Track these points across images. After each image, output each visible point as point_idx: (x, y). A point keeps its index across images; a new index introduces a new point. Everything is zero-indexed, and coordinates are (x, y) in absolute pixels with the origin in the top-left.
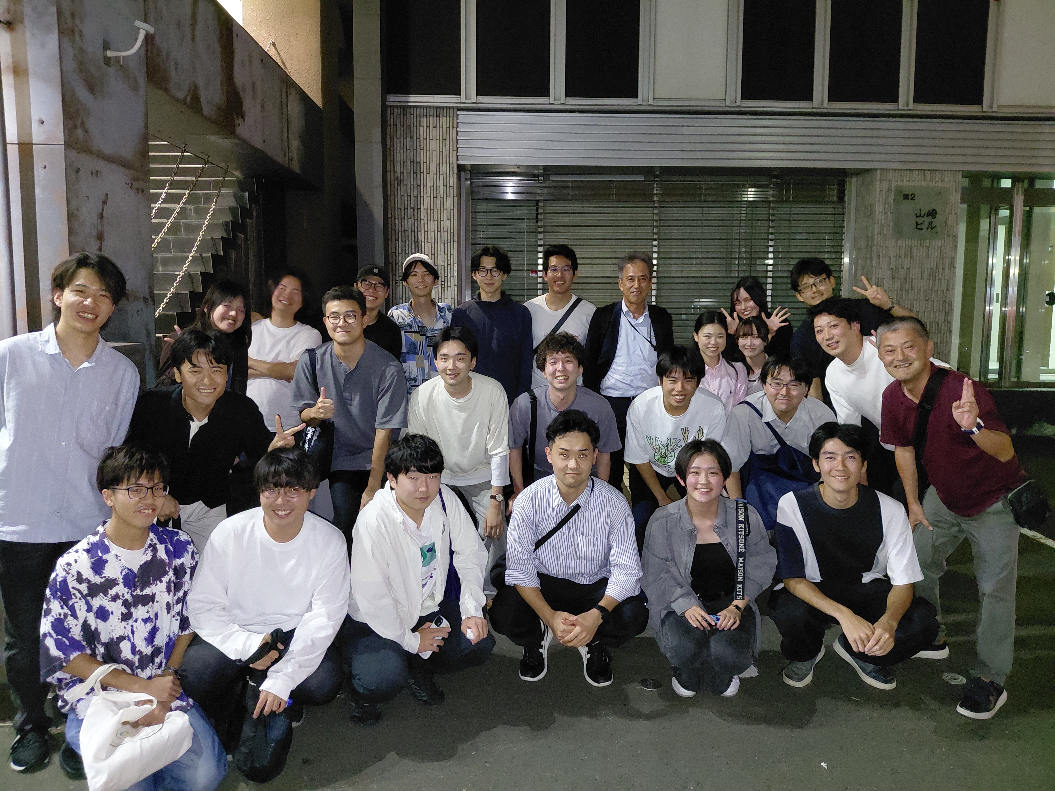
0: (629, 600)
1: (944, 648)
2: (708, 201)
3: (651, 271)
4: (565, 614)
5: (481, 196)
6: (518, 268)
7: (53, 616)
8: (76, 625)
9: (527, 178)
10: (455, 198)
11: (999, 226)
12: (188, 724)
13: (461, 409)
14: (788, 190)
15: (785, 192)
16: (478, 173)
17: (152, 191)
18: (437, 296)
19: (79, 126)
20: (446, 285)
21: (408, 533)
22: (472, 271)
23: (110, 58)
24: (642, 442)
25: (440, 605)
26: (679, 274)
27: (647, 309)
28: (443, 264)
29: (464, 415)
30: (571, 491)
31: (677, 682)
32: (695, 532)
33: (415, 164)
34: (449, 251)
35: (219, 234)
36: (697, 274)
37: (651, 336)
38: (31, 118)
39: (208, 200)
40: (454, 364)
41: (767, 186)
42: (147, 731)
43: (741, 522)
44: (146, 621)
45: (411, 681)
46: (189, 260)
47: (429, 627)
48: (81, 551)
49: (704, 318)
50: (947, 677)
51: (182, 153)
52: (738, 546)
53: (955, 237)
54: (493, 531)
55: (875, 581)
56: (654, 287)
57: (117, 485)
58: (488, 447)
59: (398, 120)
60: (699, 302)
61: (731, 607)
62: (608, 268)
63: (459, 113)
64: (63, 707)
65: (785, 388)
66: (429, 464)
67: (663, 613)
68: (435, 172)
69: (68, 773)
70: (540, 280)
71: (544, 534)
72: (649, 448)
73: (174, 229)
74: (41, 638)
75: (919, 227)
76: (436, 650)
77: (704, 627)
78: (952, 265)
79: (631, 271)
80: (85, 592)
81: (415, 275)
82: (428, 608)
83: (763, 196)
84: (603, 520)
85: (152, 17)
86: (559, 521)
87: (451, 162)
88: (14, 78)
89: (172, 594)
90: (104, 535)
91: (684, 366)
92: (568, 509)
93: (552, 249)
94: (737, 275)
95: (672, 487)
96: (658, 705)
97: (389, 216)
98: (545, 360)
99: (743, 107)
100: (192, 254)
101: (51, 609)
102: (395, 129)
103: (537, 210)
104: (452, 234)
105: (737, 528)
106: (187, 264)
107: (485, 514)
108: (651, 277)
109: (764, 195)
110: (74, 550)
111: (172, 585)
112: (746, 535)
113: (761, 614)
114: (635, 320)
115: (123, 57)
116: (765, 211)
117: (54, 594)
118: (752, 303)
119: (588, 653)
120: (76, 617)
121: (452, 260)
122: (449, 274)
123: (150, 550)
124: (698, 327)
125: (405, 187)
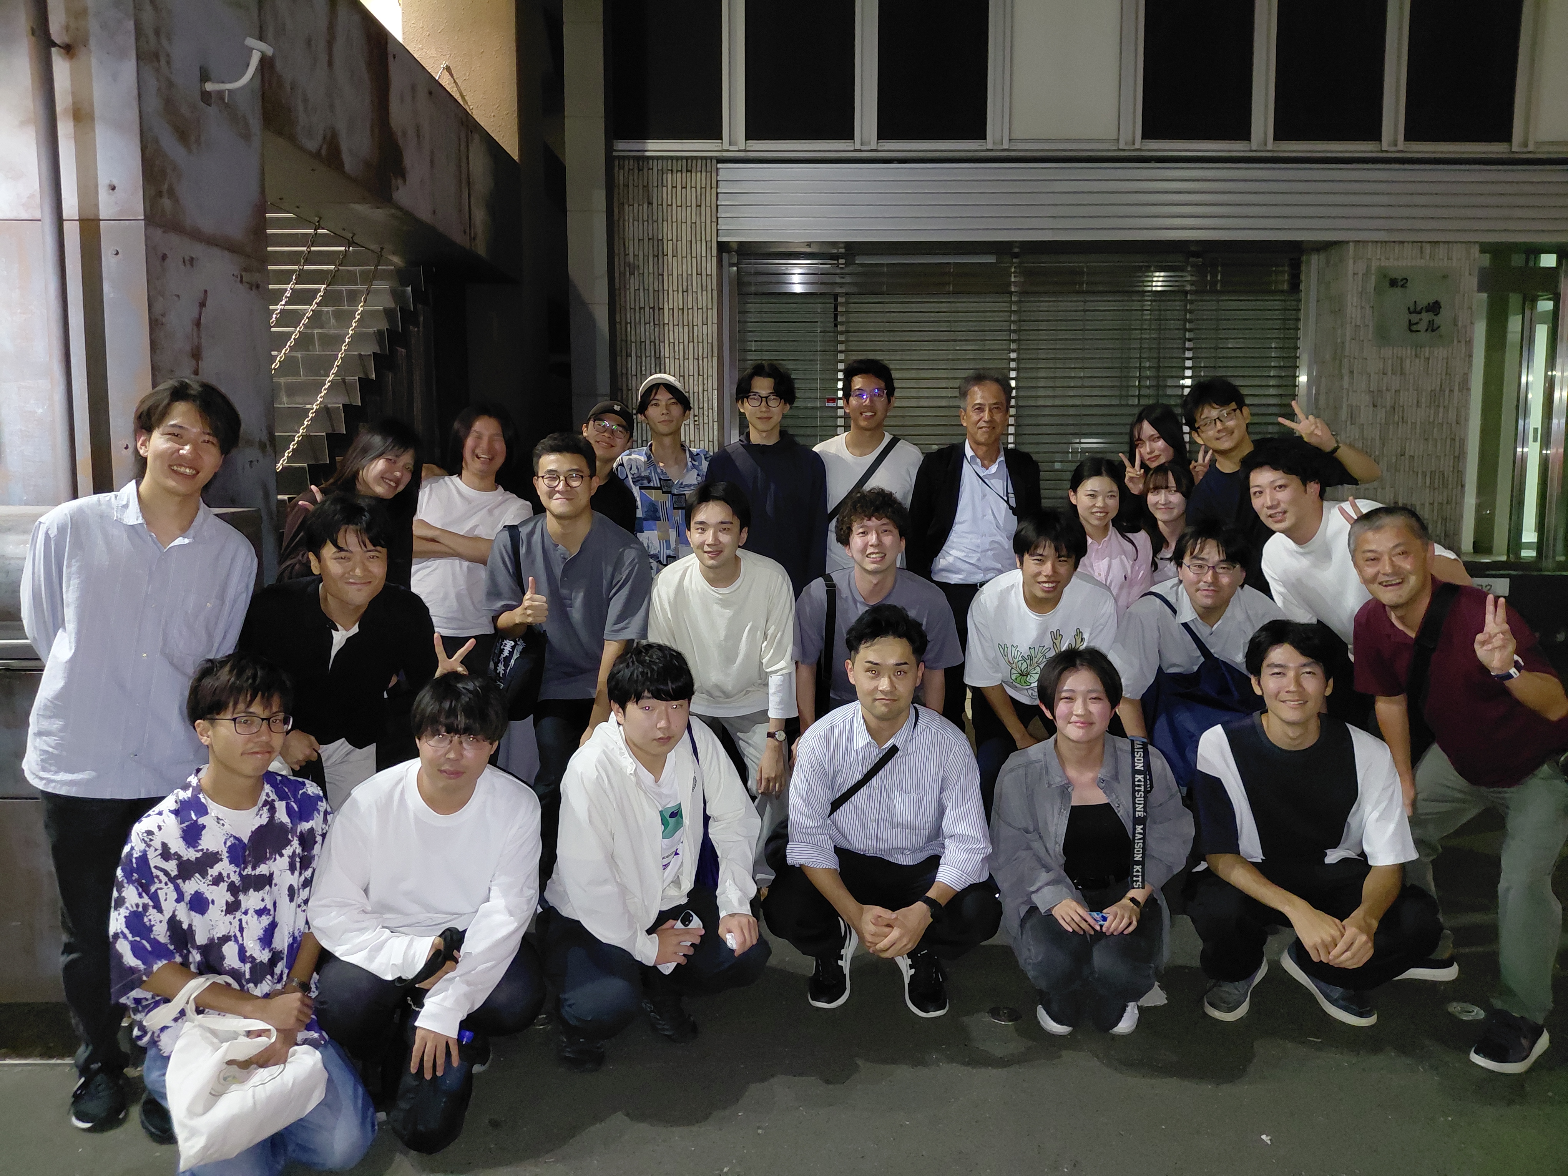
0: (972, 888)
1: (1451, 965)
2: (1094, 292)
3: (1009, 398)
4: (878, 910)
5: (753, 289)
6: (807, 395)
7: (127, 908)
8: (161, 922)
9: (821, 261)
10: (715, 293)
11: (1537, 326)
12: (320, 1065)
13: (725, 603)
14: (1214, 276)
15: (1209, 278)
16: (748, 254)
17: (270, 287)
18: (687, 437)
19: (165, 193)
20: (701, 421)
21: (642, 789)
22: (737, 400)
23: (209, 93)
24: (991, 654)
25: (689, 895)
26: (1049, 402)
27: (1002, 453)
28: (696, 390)
29: (728, 613)
30: (884, 725)
31: (1044, 1012)
32: (1069, 790)
33: (656, 243)
34: (705, 371)
35: (369, 349)
36: (1077, 402)
37: (1008, 493)
38: (97, 182)
39: (353, 297)
40: (715, 537)
41: (1182, 269)
42: (262, 1074)
43: (1139, 772)
44: (260, 913)
45: (647, 1006)
46: (326, 387)
47: (673, 927)
48: (166, 812)
49: (1086, 468)
50: (1455, 1008)
51: (316, 230)
52: (1134, 808)
53: (1469, 343)
54: (771, 784)
55: (1344, 861)
56: (1011, 421)
57: (218, 714)
58: (764, 661)
59: (631, 178)
60: (1080, 443)
61: (1125, 901)
62: (943, 393)
63: (719, 165)
64: (140, 1038)
65: (1210, 573)
66: (670, 686)
67: (1023, 910)
68: (684, 255)
69: (152, 1134)
70: (840, 412)
71: (845, 789)
72: (1002, 662)
73: (304, 341)
74: (111, 940)
75: (1414, 328)
76: (683, 961)
77: (1084, 930)
78: (1465, 387)
79: (979, 396)
80: (174, 873)
81: (656, 405)
82: (671, 898)
83: (1177, 284)
84: (932, 767)
85: (270, 33)
86: (866, 770)
87: (708, 239)
88: (75, 126)
89: (297, 873)
90: (198, 789)
91: (1056, 539)
92: (879, 753)
93: (855, 365)
94: (1136, 402)
95: (1036, 721)
96: (1016, 1046)
97: (618, 320)
98: (850, 529)
99: (1145, 150)
100: (330, 378)
101: (124, 898)
102: (625, 191)
103: (836, 309)
104: (710, 345)
105: (1134, 782)
106: (324, 392)
107: (758, 759)
108: (1008, 407)
109: (1176, 281)
110: (157, 812)
111: (298, 860)
112: (1147, 792)
113: (1173, 912)
114: (984, 469)
115: (229, 91)
116: (1178, 305)
117: (128, 875)
118: (1161, 443)
119: (911, 967)
120: (160, 910)
121: (710, 384)
122: (706, 405)
123: (265, 809)
124: (1076, 483)
125: (641, 278)
